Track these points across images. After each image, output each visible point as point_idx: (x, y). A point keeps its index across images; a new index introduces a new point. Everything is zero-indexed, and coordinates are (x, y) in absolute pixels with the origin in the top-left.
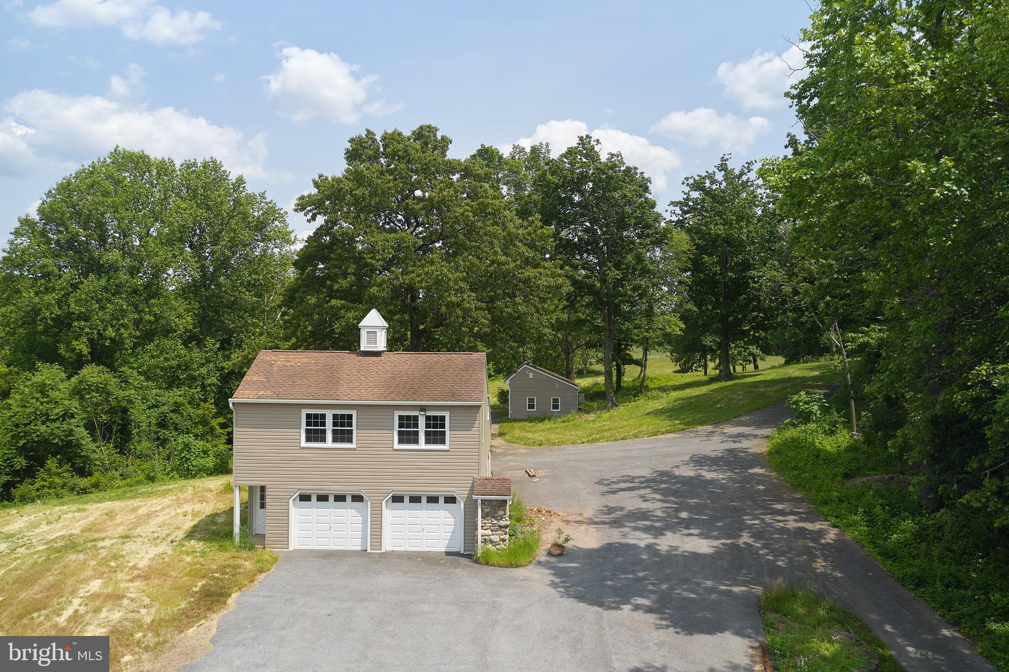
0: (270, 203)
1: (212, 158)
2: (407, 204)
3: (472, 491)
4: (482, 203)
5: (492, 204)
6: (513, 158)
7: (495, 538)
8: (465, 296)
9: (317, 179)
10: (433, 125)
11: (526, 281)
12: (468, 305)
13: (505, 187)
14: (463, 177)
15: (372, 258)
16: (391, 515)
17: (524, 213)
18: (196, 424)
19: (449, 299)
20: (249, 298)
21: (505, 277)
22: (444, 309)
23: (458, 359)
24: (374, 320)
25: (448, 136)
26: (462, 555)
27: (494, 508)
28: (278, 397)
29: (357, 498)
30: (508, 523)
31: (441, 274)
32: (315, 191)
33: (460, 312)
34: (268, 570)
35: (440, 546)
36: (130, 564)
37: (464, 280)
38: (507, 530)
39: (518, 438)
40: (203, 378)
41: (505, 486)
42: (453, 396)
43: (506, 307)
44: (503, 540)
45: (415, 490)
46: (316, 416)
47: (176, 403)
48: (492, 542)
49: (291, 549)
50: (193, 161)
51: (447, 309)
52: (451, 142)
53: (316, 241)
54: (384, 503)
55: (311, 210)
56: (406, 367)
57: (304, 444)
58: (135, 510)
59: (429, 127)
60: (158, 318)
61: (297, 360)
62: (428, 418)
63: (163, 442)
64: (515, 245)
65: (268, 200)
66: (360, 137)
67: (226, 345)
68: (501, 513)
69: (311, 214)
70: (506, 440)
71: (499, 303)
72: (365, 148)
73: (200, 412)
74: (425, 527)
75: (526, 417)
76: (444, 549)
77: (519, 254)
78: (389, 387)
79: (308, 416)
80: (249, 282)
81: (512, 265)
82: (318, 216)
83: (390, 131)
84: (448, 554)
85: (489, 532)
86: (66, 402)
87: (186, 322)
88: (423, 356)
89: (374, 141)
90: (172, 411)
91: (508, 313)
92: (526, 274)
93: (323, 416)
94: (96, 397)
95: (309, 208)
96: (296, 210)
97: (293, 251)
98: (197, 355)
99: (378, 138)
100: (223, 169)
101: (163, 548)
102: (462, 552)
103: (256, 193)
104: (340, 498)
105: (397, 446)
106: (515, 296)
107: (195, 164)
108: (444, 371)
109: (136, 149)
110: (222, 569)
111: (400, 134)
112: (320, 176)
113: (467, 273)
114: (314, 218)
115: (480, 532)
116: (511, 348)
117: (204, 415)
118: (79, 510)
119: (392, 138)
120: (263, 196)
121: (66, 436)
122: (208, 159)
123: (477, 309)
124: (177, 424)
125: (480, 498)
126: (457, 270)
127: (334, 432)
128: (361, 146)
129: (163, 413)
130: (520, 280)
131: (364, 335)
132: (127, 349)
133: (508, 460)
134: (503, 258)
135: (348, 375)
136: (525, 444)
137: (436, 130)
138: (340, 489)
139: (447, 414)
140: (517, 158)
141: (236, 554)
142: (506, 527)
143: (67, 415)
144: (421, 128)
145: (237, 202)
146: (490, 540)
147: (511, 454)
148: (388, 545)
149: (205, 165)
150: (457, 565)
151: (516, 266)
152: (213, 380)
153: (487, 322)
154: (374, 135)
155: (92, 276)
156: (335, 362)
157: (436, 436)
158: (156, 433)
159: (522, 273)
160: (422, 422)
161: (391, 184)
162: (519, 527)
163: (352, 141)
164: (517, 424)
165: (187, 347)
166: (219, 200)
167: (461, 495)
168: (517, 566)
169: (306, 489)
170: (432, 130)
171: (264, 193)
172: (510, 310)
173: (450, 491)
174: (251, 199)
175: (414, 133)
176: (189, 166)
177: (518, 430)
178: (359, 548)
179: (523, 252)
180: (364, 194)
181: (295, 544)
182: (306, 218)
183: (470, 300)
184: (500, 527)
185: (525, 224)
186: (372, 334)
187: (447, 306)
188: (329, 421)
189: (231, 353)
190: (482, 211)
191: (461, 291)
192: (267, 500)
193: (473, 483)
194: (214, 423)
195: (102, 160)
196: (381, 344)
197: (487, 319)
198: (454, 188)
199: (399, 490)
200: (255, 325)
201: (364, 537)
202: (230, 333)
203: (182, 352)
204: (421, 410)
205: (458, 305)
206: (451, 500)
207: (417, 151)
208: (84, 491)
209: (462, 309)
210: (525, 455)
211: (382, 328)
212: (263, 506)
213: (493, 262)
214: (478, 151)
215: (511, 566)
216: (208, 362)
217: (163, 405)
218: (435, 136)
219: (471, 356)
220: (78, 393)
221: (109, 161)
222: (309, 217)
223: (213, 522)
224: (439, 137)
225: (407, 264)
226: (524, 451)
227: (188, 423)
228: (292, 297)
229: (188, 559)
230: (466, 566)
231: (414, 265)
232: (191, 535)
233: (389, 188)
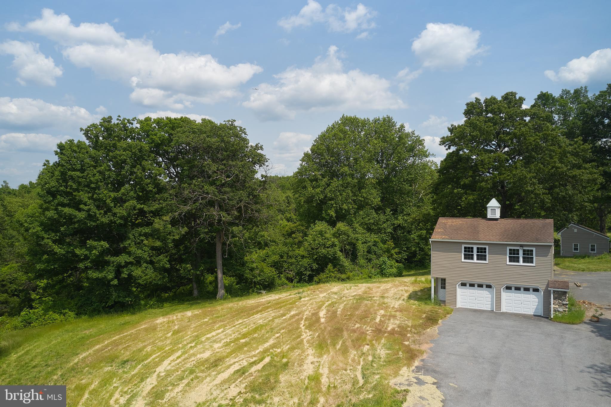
0: (417, 136)
1: (387, 116)
2: (501, 137)
3: (548, 286)
4: (545, 134)
5: (552, 134)
6: (562, 97)
7: (561, 310)
8: (536, 187)
9: (450, 127)
10: (514, 91)
11: (574, 177)
12: (538, 192)
13: (556, 116)
14: (532, 118)
15: (482, 168)
16: (505, 295)
17: (570, 135)
18: (384, 252)
19: (527, 189)
20: (407, 187)
21: (560, 175)
22: (523, 194)
23: (538, 222)
24: (494, 203)
25: (523, 97)
26: (542, 317)
27: (560, 295)
28: (451, 239)
29: (489, 286)
30: (567, 303)
31: (522, 175)
32: (449, 134)
33: (533, 196)
34: (451, 314)
35: (531, 312)
36: (391, 306)
37: (535, 177)
38: (567, 306)
39: (568, 267)
40: (385, 229)
41: (566, 285)
42: (537, 240)
43: (561, 192)
44: (565, 311)
45: (518, 284)
46: (469, 248)
47: (375, 241)
48: (558, 311)
49: (457, 307)
50: (378, 118)
51: (526, 194)
52: (525, 100)
53: (451, 160)
54: (502, 289)
55: (448, 144)
56: (512, 226)
57: (463, 260)
58: (379, 287)
59: (512, 93)
60: (365, 198)
61: (457, 222)
62: (524, 251)
63: (370, 260)
64: (567, 157)
65: (416, 135)
66: (472, 103)
67: (395, 212)
68: (564, 298)
69: (448, 146)
70: (561, 268)
71: (557, 190)
72: (475, 108)
73: (386, 246)
74: (522, 302)
75: (573, 256)
76: (532, 314)
77: (569, 162)
78: (504, 235)
79: (465, 248)
80: (407, 179)
81: (565, 169)
82: (451, 147)
83: (489, 98)
84: (535, 315)
85: (557, 306)
86: (332, 239)
87: (377, 200)
88: (520, 221)
89: (480, 103)
90: (373, 245)
91: (562, 195)
92: (574, 173)
93: (472, 248)
94: (344, 237)
95: (447, 143)
96: (440, 145)
97: (428, 161)
98: (382, 217)
99: (482, 101)
100: (393, 121)
101: (400, 302)
102: (542, 315)
103: (410, 132)
104: (480, 286)
105: (508, 263)
106: (567, 186)
107: (379, 119)
108: (531, 228)
109: (353, 116)
110: (431, 311)
111: (495, 99)
112: (452, 125)
113: (536, 173)
114: (449, 148)
115: (552, 306)
116: (564, 215)
117: (388, 248)
118: (355, 286)
119: (491, 102)
120: (413, 133)
121: (334, 255)
122: (385, 116)
123: (543, 194)
124: (375, 252)
125: (552, 289)
126: (530, 172)
127: (477, 255)
128: (473, 107)
129: (369, 246)
130: (570, 177)
131: (489, 210)
132: (351, 214)
133: (564, 277)
134: (560, 165)
135: (483, 229)
136: (573, 270)
137: (516, 94)
138: (480, 281)
139: (534, 249)
140: (564, 97)
141: (434, 307)
142: (567, 305)
143: (333, 245)
144: (507, 94)
145: (400, 138)
146: (558, 310)
147: (564, 275)
148: (504, 309)
149: (384, 120)
150: (541, 321)
151: (567, 169)
152: (389, 230)
153: (549, 201)
154: (480, 100)
155: (335, 179)
156: (475, 223)
157: (528, 259)
158: (367, 255)
159: (571, 173)
160: (521, 252)
161: (492, 128)
162: (573, 308)
163: (467, 104)
164: (566, 259)
165: (377, 213)
166: (392, 137)
167: (542, 288)
168: (573, 324)
169: (465, 280)
170: (513, 94)
171: (414, 132)
172: (563, 194)
173: (536, 286)
174: (408, 135)
175: (502, 97)
176: (376, 121)
177: (567, 262)
178: (490, 309)
179: (571, 161)
180: (477, 134)
181: (459, 305)
182: (446, 148)
183: (540, 189)
184: (563, 304)
185: (572, 143)
186: (493, 210)
187: (526, 193)
188: (475, 250)
189: (398, 216)
190: (545, 139)
191: (534, 184)
192: (446, 284)
193: (548, 283)
194: (393, 252)
195: (336, 122)
196: (498, 215)
197: (549, 199)
198: (529, 127)
199: (510, 284)
200: (409, 201)
201: (492, 305)
202: (397, 205)
203: (375, 215)
204: (521, 247)
205: (532, 192)
206: (536, 290)
207: (505, 108)
208: (343, 280)
209: (535, 194)
210: (573, 275)
211: (498, 207)
212: (444, 288)
213: (553, 167)
214: (538, 96)
215: (570, 323)
216: (387, 221)
217: (369, 242)
218: (515, 97)
219: (546, 221)
220: (336, 235)
221: (340, 122)
222: (447, 147)
223: (417, 294)
224: (517, 98)
225: (501, 169)
226: (573, 273)
227: (381, 252)
228: (436, 188)
229: (414, 306)
230: (545, 321)
231: (505, 170)
232: (410, 297)
233: (491, 130)
